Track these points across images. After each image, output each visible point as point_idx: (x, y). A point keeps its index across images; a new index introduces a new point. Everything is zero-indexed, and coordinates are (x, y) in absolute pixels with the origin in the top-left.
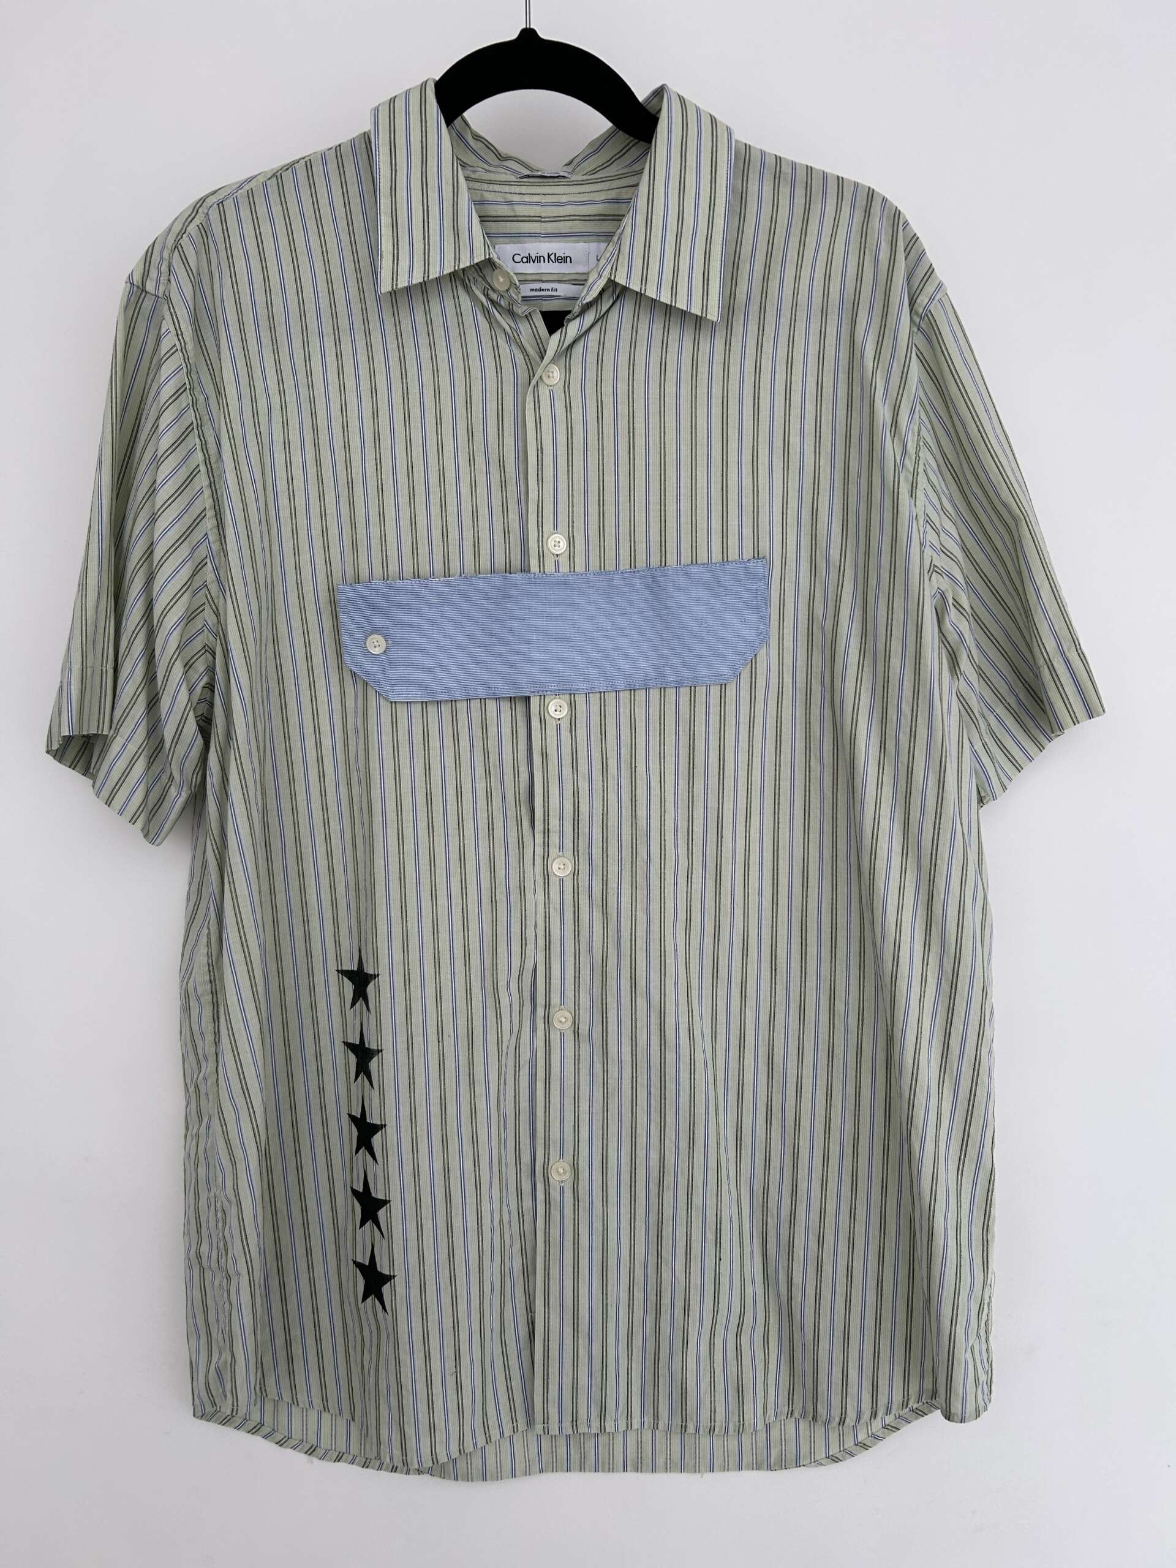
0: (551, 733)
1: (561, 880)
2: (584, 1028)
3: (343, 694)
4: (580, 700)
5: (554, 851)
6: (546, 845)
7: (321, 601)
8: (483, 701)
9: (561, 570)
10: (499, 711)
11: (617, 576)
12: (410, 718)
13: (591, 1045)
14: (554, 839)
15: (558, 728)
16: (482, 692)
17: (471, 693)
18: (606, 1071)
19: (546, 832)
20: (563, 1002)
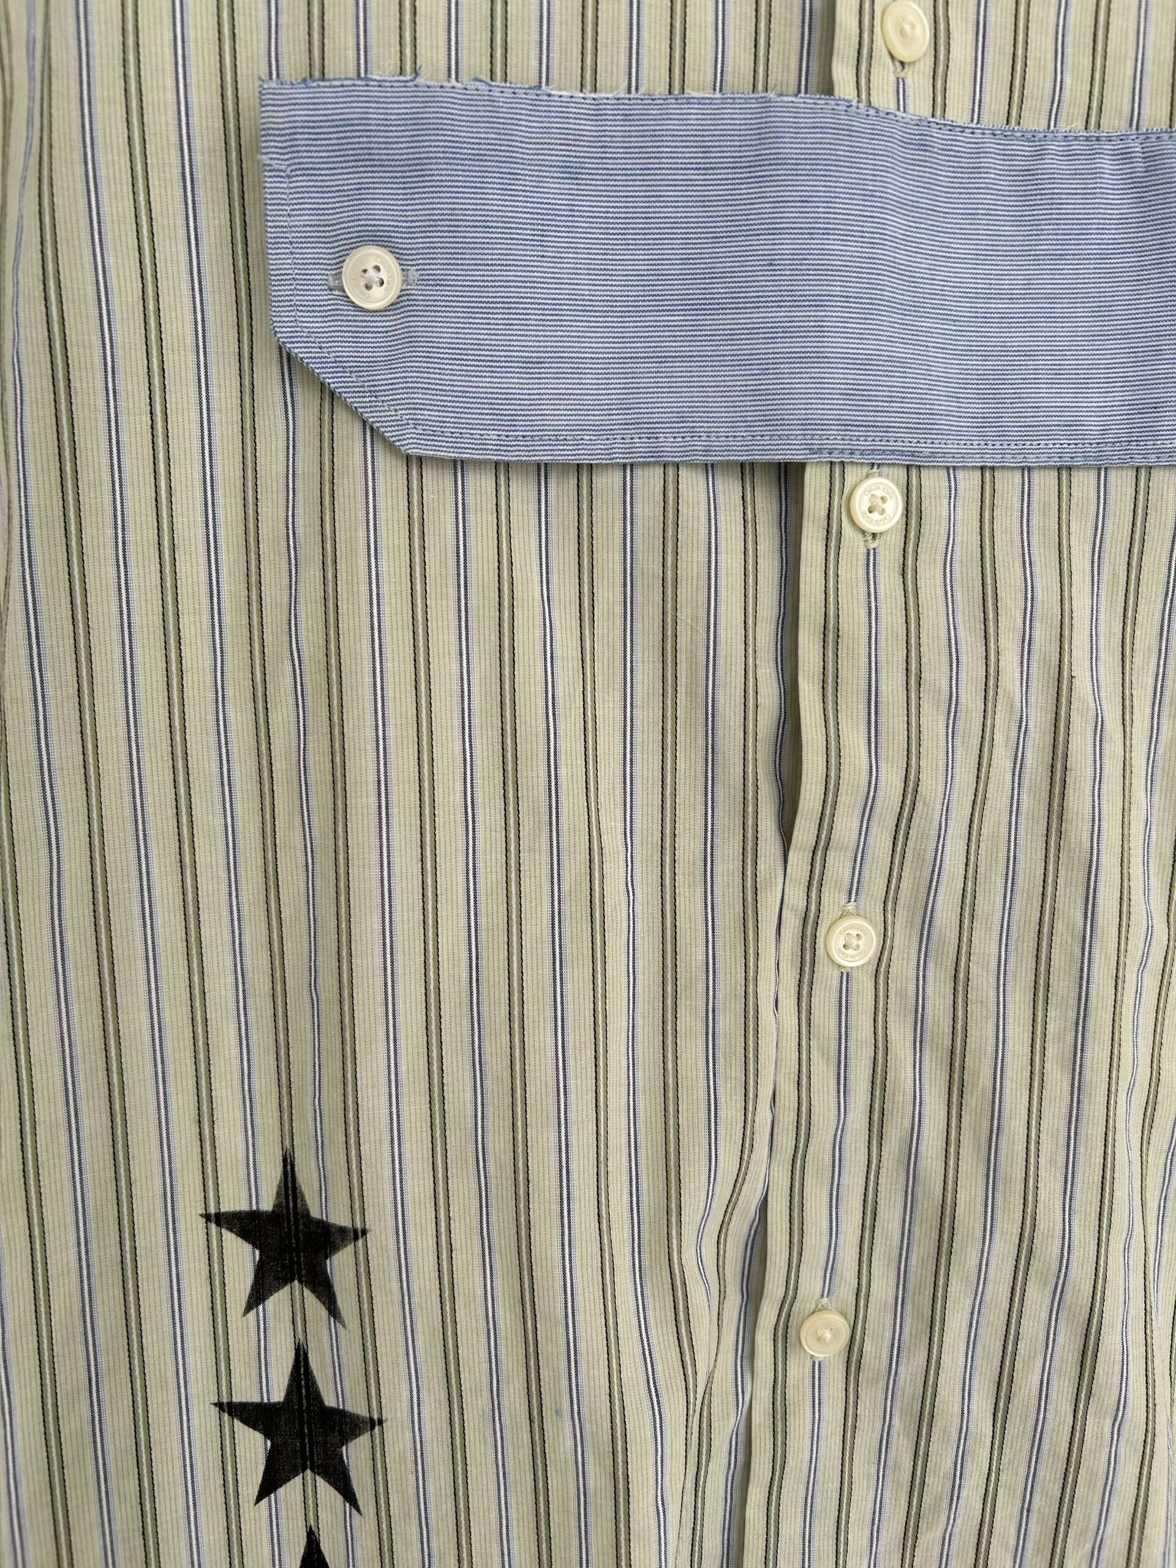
0: (851, 571)
1: (846, 977)
2: (875, 1351)
3: (248, 431)
4: (933, 482)
5: (833, 899)
6: (815, 883)
7: (197, 144)
8: (671, 472)
9: (910, 108)
10: (712, 506)
11: (1053, 147)
12: (461, 511)
13: (890, 1392)
14: (839, 866)
15: (871, 559)
16: (670, 446)
17: (641, 446)
18: (920, 1456)
19: (821, 847)
20: (828, 1290)
